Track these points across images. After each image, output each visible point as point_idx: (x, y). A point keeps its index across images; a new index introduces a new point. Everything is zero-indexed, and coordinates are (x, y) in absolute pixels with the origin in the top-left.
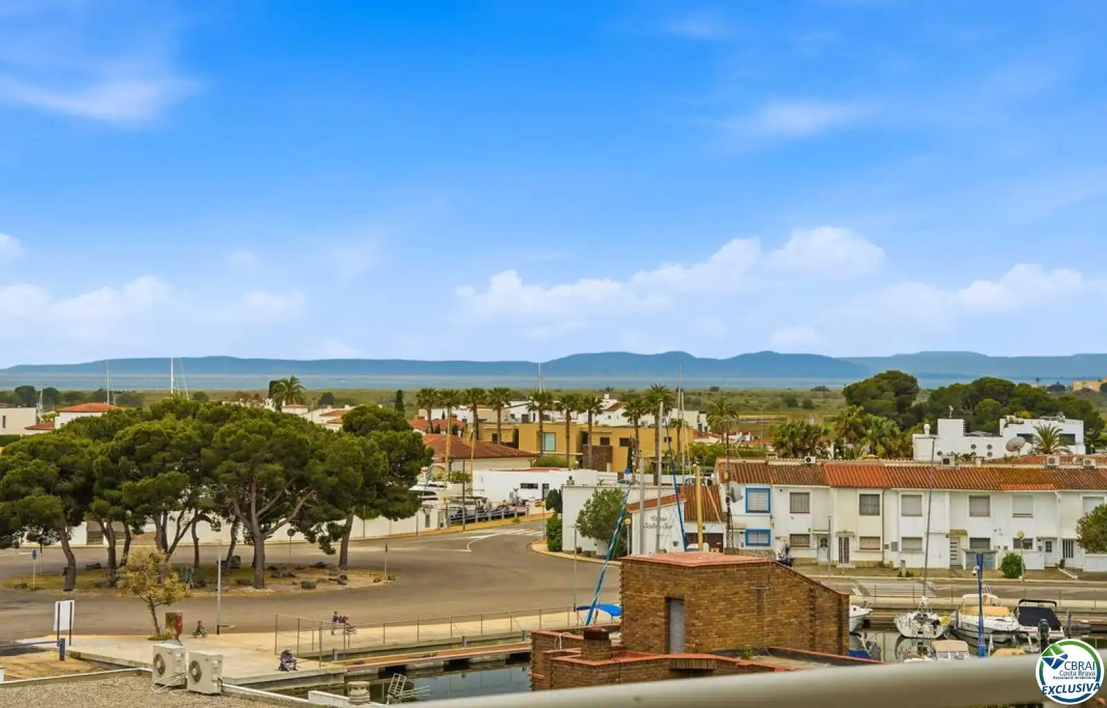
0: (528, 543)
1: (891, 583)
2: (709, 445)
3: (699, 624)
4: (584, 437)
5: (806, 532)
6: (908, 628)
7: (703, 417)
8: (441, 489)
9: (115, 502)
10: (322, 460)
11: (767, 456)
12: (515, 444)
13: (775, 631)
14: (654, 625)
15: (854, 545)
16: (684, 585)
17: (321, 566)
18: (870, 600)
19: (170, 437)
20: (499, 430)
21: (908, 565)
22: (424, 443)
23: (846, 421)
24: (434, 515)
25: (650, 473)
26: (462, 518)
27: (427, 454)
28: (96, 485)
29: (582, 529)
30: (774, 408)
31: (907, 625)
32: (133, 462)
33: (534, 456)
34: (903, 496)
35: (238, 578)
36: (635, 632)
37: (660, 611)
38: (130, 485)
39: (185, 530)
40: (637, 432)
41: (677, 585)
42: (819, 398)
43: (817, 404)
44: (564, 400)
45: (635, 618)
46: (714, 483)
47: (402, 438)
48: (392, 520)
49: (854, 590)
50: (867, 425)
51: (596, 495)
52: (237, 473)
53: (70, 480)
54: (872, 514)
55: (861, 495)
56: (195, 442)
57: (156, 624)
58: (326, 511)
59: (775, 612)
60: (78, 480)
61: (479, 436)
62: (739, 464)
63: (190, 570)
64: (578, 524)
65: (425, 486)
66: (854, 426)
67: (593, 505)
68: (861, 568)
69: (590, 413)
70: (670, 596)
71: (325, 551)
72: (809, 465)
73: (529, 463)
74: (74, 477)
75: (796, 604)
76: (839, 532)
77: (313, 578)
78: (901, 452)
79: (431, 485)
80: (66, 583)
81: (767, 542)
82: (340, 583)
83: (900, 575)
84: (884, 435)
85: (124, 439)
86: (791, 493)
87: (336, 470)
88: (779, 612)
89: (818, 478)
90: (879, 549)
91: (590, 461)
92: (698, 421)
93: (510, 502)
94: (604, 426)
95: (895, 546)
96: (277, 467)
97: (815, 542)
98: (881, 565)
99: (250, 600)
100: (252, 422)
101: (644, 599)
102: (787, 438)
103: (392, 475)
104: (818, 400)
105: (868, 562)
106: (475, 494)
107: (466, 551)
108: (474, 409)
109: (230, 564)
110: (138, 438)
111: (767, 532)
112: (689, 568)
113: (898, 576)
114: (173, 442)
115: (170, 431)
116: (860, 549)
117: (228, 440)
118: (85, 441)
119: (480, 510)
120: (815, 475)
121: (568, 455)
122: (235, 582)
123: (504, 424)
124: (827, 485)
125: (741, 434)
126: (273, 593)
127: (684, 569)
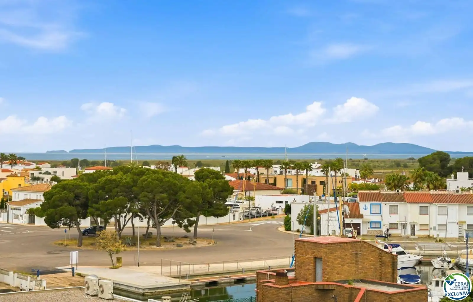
0: (277, 227)
1: (433, 244)
2: (359, 184)
3: (328, 269)
4: (305, 181)
5: (396, 222)
6: (437, 264)
7: (358, 171)
8: (241, 203)
9: (97, 210)
10: (184, 192)
11: (380, 190)
12: (275, 184)
13: (363, 272)
14: (309, 270)
15: (417, 228)
16: (322, 252)
17: (186, 237)
18: (422, 252)
19: (120, 182)
20: (268, 178)
21: (440, 237)
22: (229, 185)
23: (416, 174)
24: (237, 214)
25: (333, 196)
26: (249, 216)
27: (231, 189)
28: (90, 202)
29: (299, 221)
30: (391, 167)
31: (437, 263)
32: (105, 192)
33: (282, 189)
34: (438, 207)
35: (150, 242)
36: (301, 272)
37: (311, 263)
38: (103, 203)
39: (128, 222)
40: (327, 179)
41: (319, 252)
42: (410, 163)
43: (409, 165)
44: (296, 165)
45: (301, 266)
46: (357, 201)
47: (220, 182)
48: (216, 218)
49: (416, 248)
50: (425, 175)
51: (305, 207)
52: (148, 198)
53: (79, 200)
54: (425, 215)
55: (420, 206)
56: (130, 184)
57: (112, 262)
58: (186, 214)
59: (364, 263)
60: (82, 200)
61: (260, 181)
62: (368, 193)
63: (129, 239)
64: (297, 219)
65: (234, 202)
66: (420, 176)
67: (304, 211)
68: (420, 238)
69: (307, 170)
70: (316, 257)
71: (186, 231)
72: (398, 193)
73: (280, 192)
74: (80, 199)
75: (374, 259)
76: (411, 222)
77: (181, 242)
78: (440, 187)
79: (237, 202)
80: (79, 243)
81: (380, 227)
82: (193, 244)
83: (437, 241)
84: (433, 180)
85: (101, 183)
86: (390, 206)
87: (190, 196)
88: (365, 263)
89: (402, 199)
90: (428, 230)
91: (307, 191)
92: (356, 173)
93: (272, 209)
94: (314, 176)
95: (435, 229)
96: (165, 195)
97: (400, 227)
98: (429, 237)
99: (155, 251)
100: (154, 176)
101: (305, 258)
102: (391, 181)
103: (216, 198)
104: (410, 164)
105: (423, 235)
106: (256, 206)
107: (249, 230)
108: (257, 169)
109: (147, 236)
110: (107, 182)
111: (380, 222)
112: (324, 244)
113: (436, 241)
114: (121, 184)
115: (120, 179)
116: (420, 230)
117: (144, 183)
118: (85, 183)
119: (258, 212)
120: (401, 197)
121: (297, 189)
122: (149, 244)
123: (270, 175)
124: (406, 202)
125: (374, 179)
126: (164, 249)
127: (322, 245)
